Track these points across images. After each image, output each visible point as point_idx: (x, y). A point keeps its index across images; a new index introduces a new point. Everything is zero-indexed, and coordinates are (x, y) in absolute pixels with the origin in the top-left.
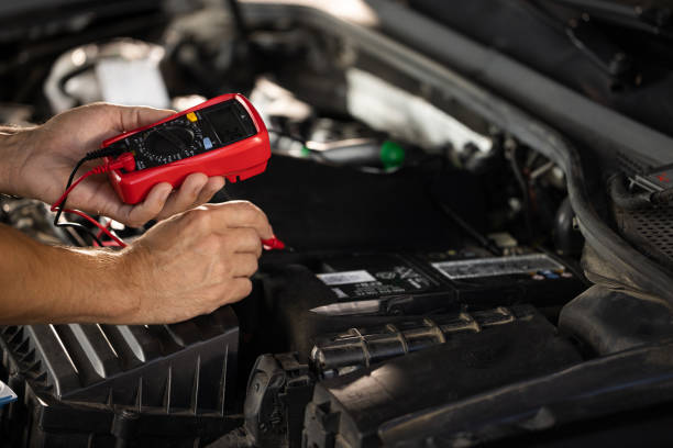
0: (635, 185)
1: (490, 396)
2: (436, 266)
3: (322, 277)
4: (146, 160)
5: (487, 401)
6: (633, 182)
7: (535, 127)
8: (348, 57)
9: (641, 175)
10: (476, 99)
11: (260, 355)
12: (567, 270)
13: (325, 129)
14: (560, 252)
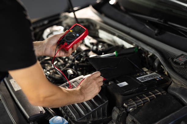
0: (175, 61)
1: (168, 117)
2: (137, 78)
3: (118, 84)
4: (69, 42)
5: (168, 118)
6: (174, 60)
7: (148, 47)
8: (98, 27)
9: (176, 59)
10: (132, 40)
11: (114, 107)
12: (162, 77)
13: (101, 45)
14: (156, 71)
